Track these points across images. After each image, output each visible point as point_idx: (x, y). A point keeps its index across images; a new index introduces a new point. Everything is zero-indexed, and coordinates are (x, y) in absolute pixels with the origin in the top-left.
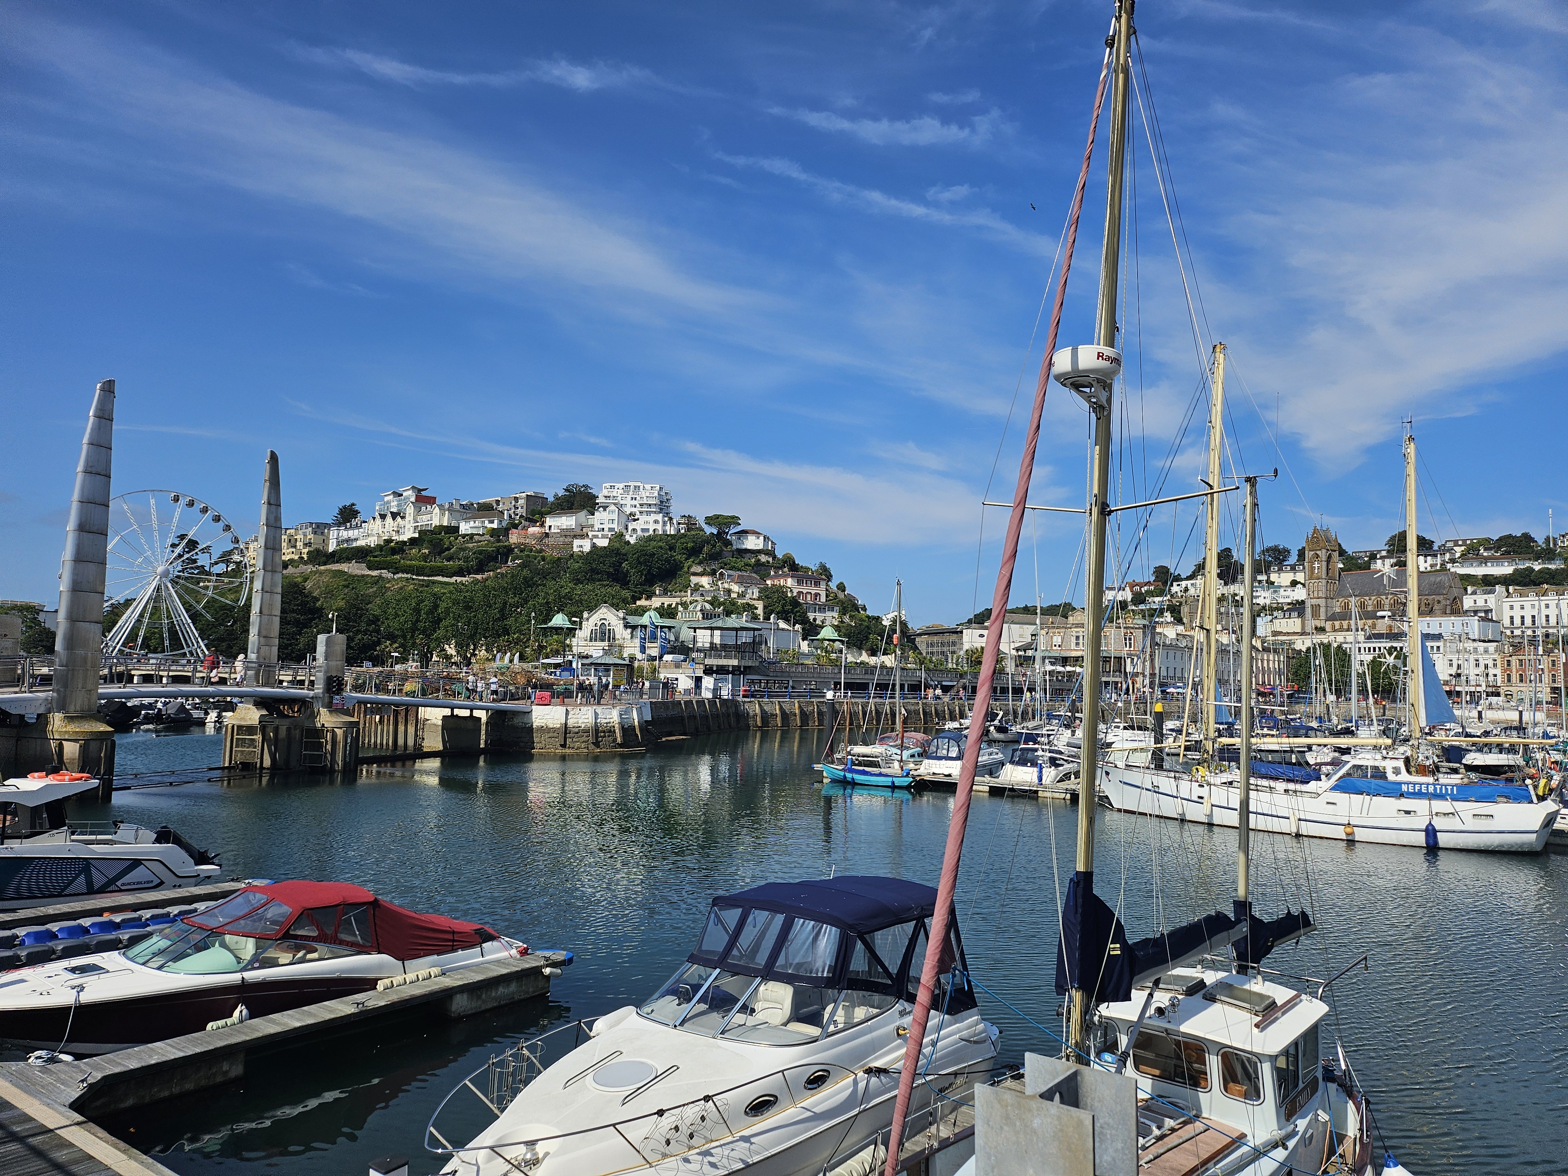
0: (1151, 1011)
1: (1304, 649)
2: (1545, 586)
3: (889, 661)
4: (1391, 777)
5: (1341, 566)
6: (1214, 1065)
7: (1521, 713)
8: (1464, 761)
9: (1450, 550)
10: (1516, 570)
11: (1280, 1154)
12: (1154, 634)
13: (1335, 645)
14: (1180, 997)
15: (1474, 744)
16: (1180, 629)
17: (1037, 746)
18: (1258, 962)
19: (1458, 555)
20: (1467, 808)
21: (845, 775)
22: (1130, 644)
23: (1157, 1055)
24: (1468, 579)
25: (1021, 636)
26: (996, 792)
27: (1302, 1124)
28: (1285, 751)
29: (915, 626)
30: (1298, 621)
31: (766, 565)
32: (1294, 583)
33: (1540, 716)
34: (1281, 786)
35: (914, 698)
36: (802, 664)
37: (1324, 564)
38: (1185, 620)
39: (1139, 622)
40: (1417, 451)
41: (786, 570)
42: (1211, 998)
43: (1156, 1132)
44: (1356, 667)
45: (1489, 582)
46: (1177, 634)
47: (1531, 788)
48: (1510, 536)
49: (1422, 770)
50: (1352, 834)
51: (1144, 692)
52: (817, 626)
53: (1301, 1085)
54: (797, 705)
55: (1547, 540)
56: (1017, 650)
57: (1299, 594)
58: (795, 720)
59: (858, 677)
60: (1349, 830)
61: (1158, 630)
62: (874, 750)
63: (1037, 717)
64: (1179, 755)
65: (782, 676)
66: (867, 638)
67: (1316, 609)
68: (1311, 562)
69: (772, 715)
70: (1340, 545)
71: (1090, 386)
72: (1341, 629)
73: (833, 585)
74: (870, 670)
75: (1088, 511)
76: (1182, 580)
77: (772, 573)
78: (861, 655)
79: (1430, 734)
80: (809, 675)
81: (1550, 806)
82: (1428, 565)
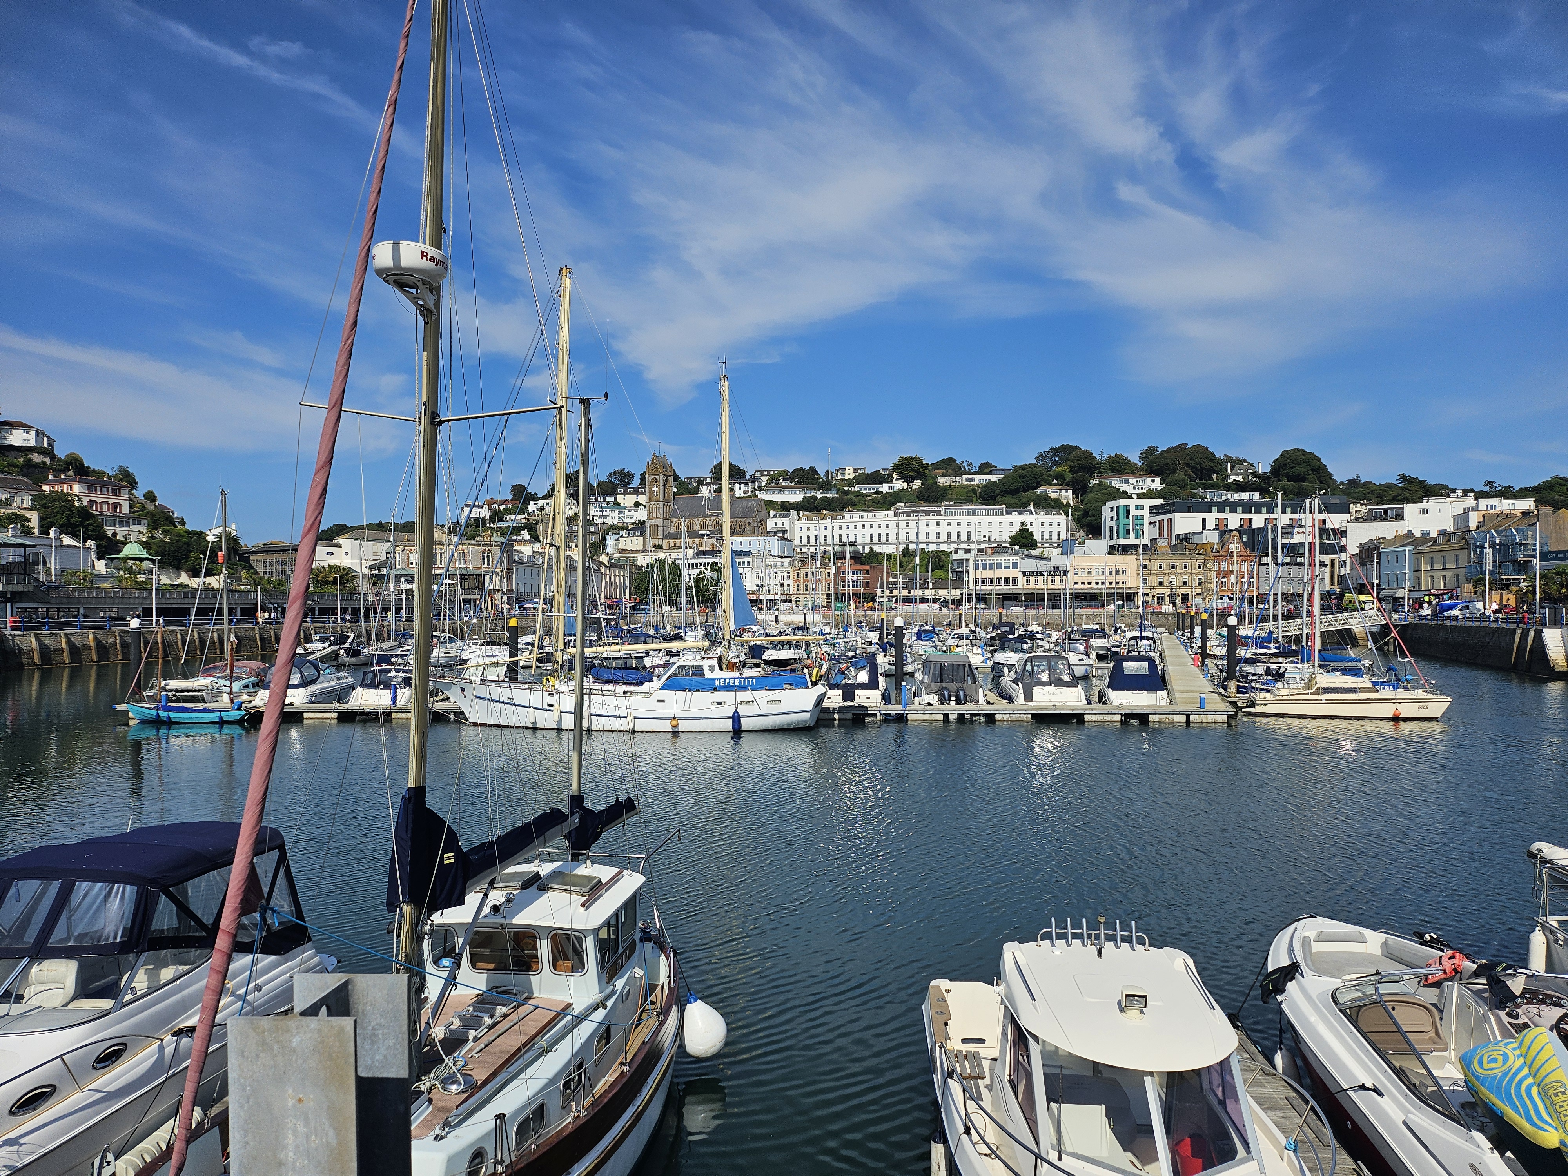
0: (486, 910)
1: (645, 565)
2: (825, 512)
3: (216, 582)
4: (708, 674)
5: (675, 490)
6: (544, 947)
7: (805, 615)
8: (764, 657)
9: (758, 479)
10: (804, 498)
11: (600, 1014)
12: (510, 552)
13: (670, 561)
14: (515, 892)
15: (771, 643)
16: (537, 546)
17: (390, 667)
18: (588, 848)
19: (764, 484)
20: (763, 696)
21: (158, 715)
22: (489, 561)
23: (492, 950)
24: (770, 504)
25: (375, 554)
26: (346, 718)
27: (620, 983)
28: (625, 658)
29: (248, 542)
30: (641, 539)
31: (42, 468)
32: (637, 505)
33: (818, 618)
34: (620, 689)
35: (249, 623)
36: (98, 588)
37: (662, 487)
38: (541, 538)
39: (497, 539)
40: (730, 388)
41: (71, 473)
42: (544, 889)
43: (488, 1021)
44: (685, 578)
45: (785, 508)
46: (534, 552)
47: (807, 675)
48: (801, 469)
49: (732, 667)
50: (676, 726)
51: (502, 608)
52: (119, 542)
53: (621, 950)
54: (91, 637)
55: (827, 473)
56: (371, 568)
57: (641, 515)
58: (90, 654)
59: (176, 601)
60: (674, 723)
61: (515, 548)
62: (196, 683)
63: (393, 638)
64: (531, 667)
65: (68, 603)
66: (187, 557)
67: (654, 528)
68: (652, 486)
69: (56, 650)
70: (674, 471)
71: (415, 286)
72: (675, 547)
73: (139, 494)
74: (188, 592)
75: (417, 420)
76: (539, 499)
77: (50, 477)
78: (179, 576)
79: (740, 636)
80: (108, 600)
81: (820, 689)
82: (741, 491)
